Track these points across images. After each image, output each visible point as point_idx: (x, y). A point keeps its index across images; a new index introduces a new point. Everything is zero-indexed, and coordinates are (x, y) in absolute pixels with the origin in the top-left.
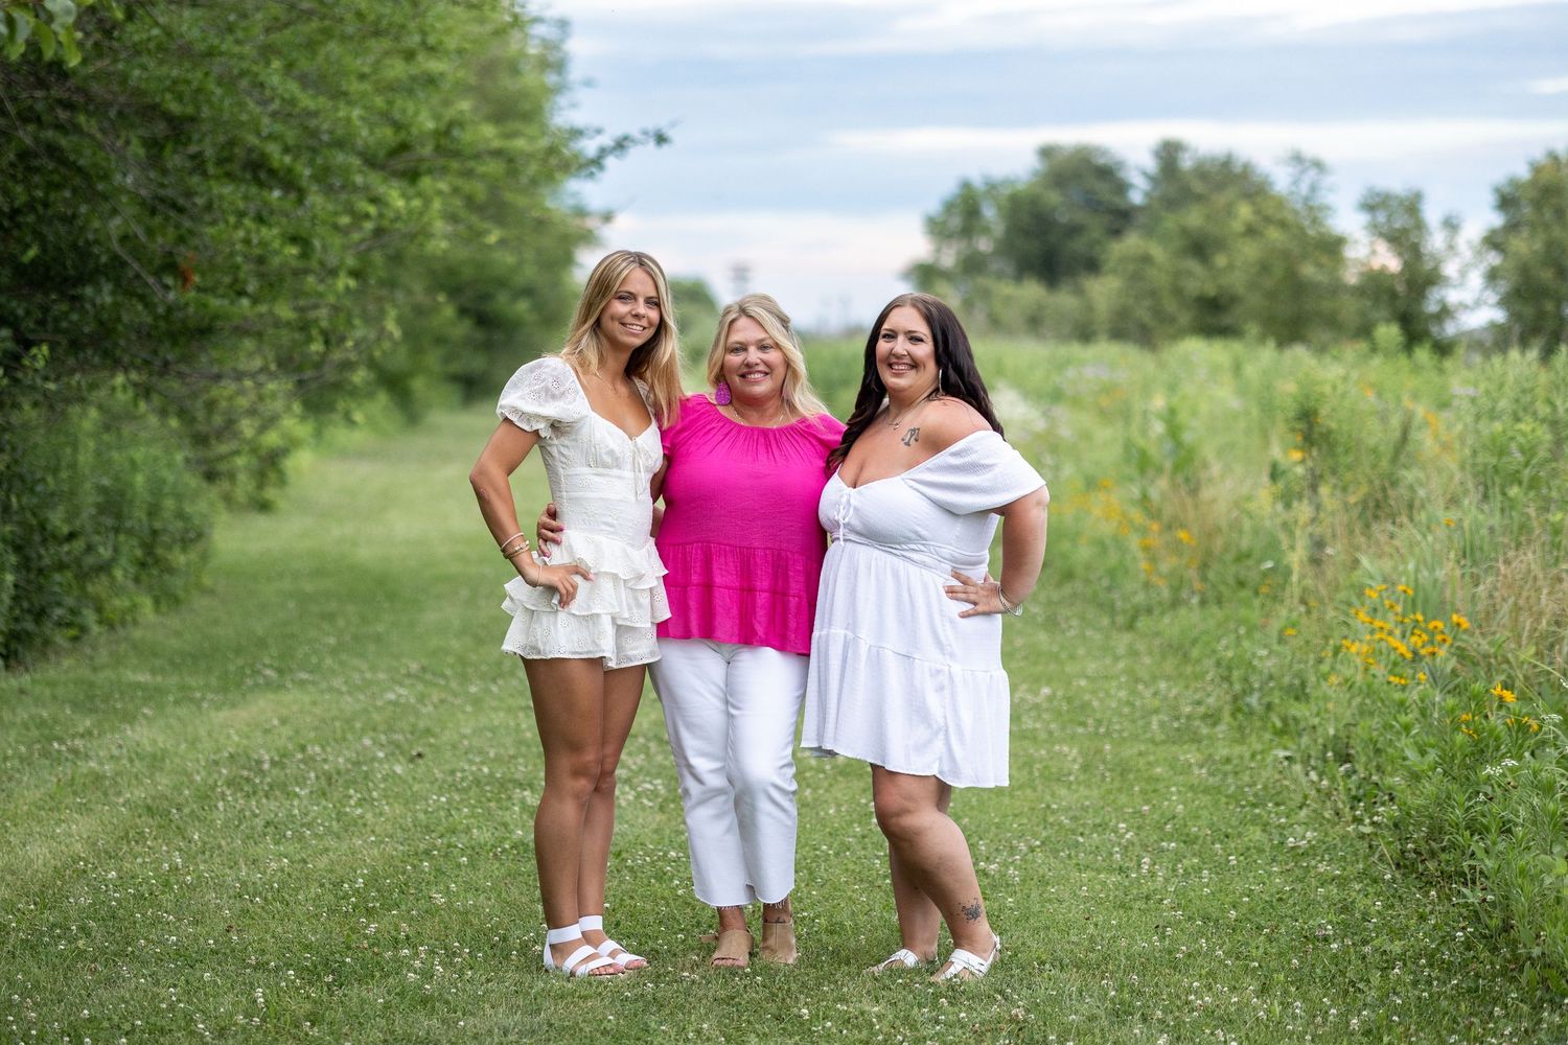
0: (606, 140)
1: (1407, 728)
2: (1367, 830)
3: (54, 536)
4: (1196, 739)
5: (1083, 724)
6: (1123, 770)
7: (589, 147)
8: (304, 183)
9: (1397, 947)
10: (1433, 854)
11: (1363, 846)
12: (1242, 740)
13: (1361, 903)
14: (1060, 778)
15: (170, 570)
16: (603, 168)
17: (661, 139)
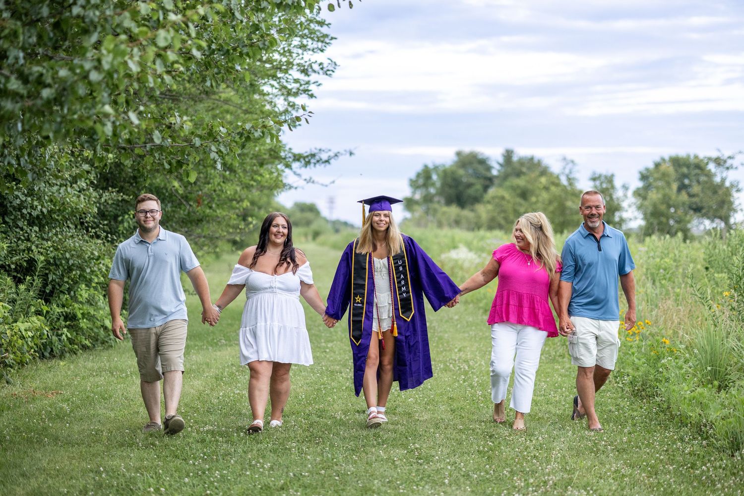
0: (332, 154)
1: (633, 354)
2: (621, 386)
7: (324, 157)
9: (635, 414)
10: (644, 390)
11: (619, 390)
13: (622, 404)
16: (329, 163)
17: (351, 154)
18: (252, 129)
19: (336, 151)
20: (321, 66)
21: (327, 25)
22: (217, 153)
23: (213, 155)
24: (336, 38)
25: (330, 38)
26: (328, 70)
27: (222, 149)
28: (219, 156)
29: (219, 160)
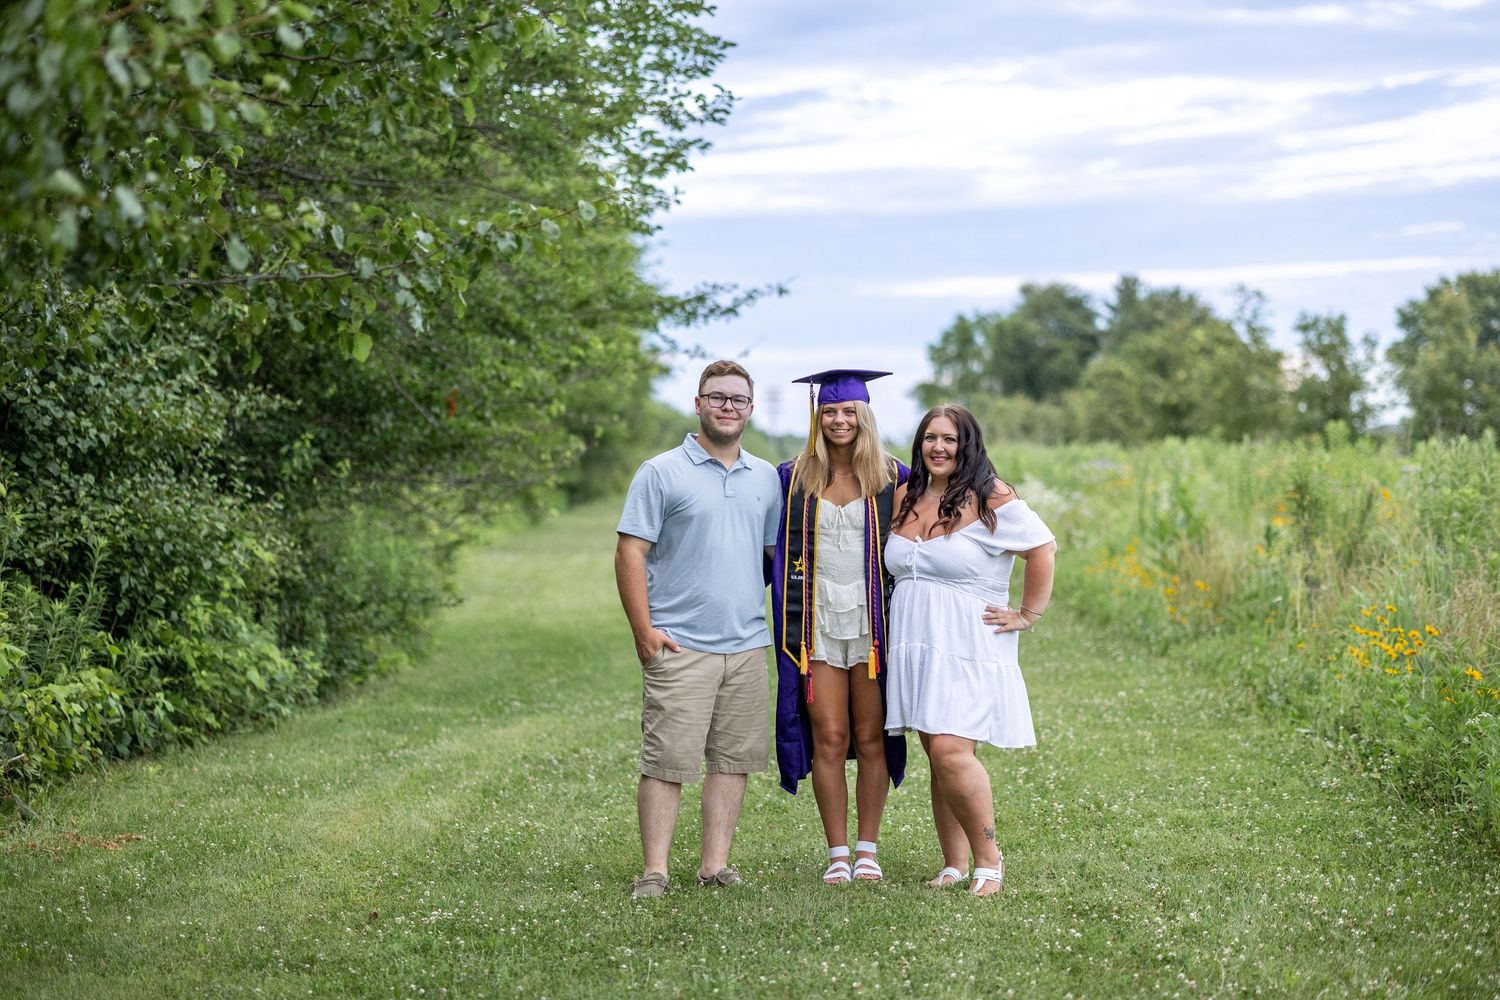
0: (740, 294)
1: (1401, 703)
2: (1377, 776)
3: (349, 605)
4: (1235, 724)
5: (1151, 719)
6: (1186, 745)
7: (725, 300)
8: (530, 333)
9: (1412, 843)
10: (1428, 786)
11: (1374, 786)
12: (1270, 724)
13: (1381, 821)
14: (1145, 753)
15: (416, 631)
16: (737, 314)
17: (782, 291)
18: (493, 233)
19: (749, 287)
20: (701, 103)
21: (708, 10)
22: (412, 291)
23: (403, 297)
24: (733, 45)
25: (720, 44)
26: (717, 111)
27: (424, 281)
28: (418, 298)
29: (418, 308)
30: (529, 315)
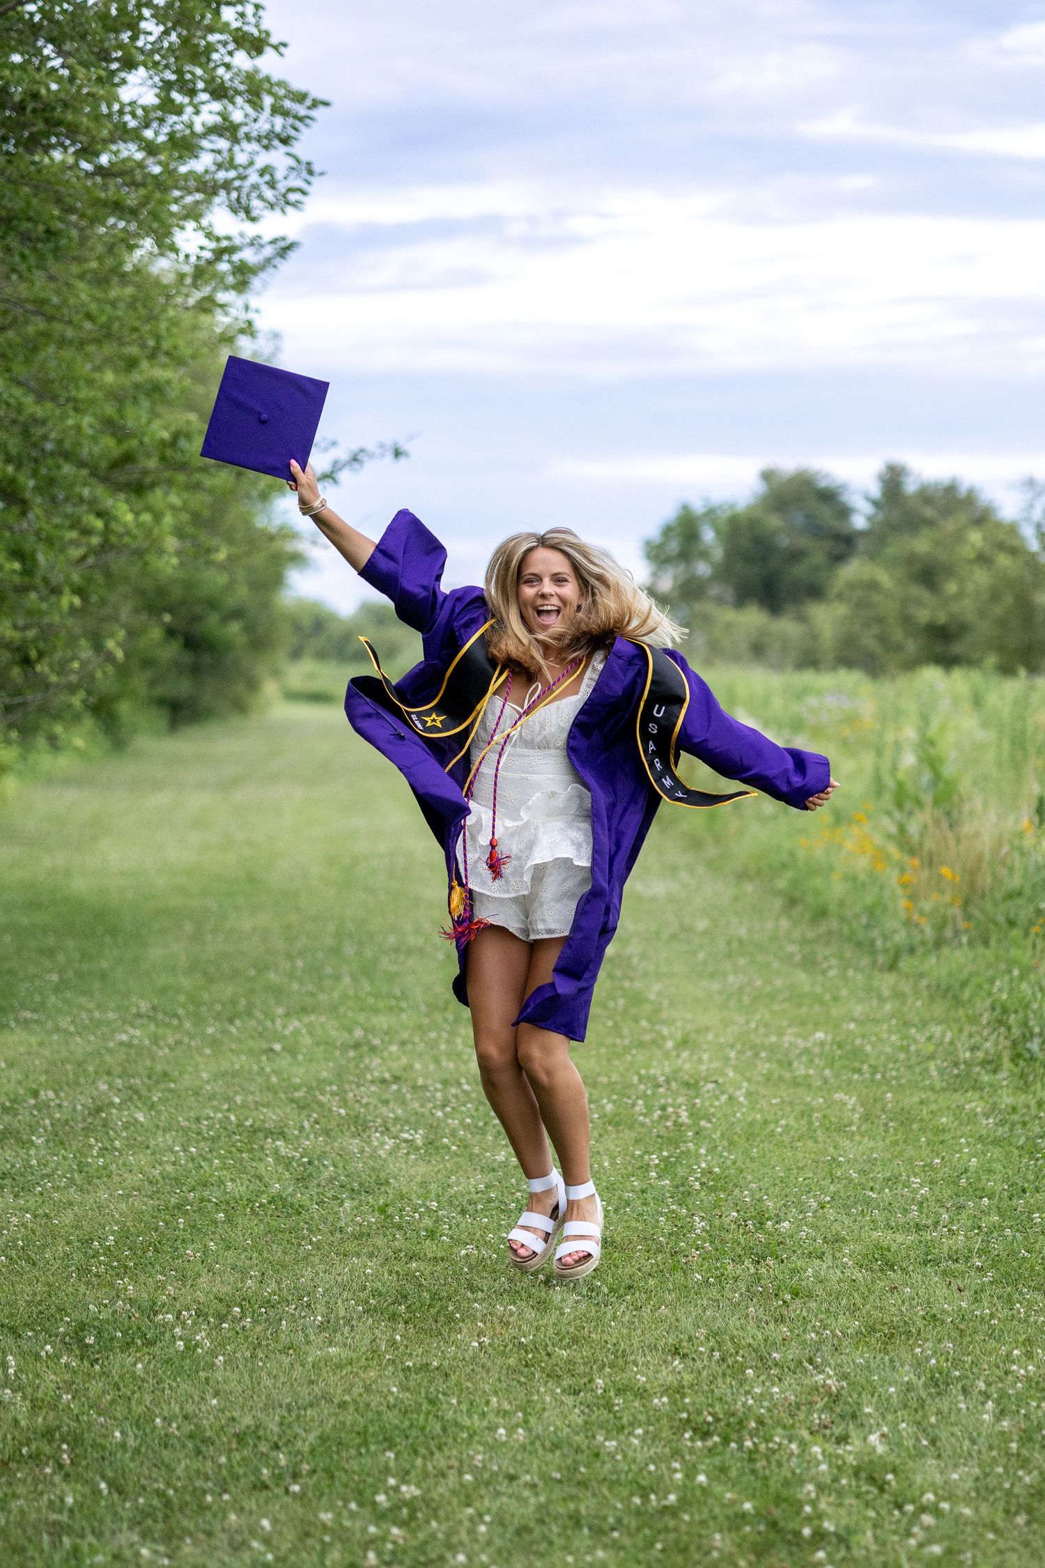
0: (341, 454)
4: (977, 1086)
5: (859, 1071)
6: (904, 1118)
8: (28, 495)
12: (1026, 1087)
14: (842, 1128)
16: (335, 481)
17: (397, 453)
19: (354, 447)
20: (267, 178)
21: (276, 48)
24: (326, 104)
25: (308, 102)
26: (290, 190)
30: (26, 470)
